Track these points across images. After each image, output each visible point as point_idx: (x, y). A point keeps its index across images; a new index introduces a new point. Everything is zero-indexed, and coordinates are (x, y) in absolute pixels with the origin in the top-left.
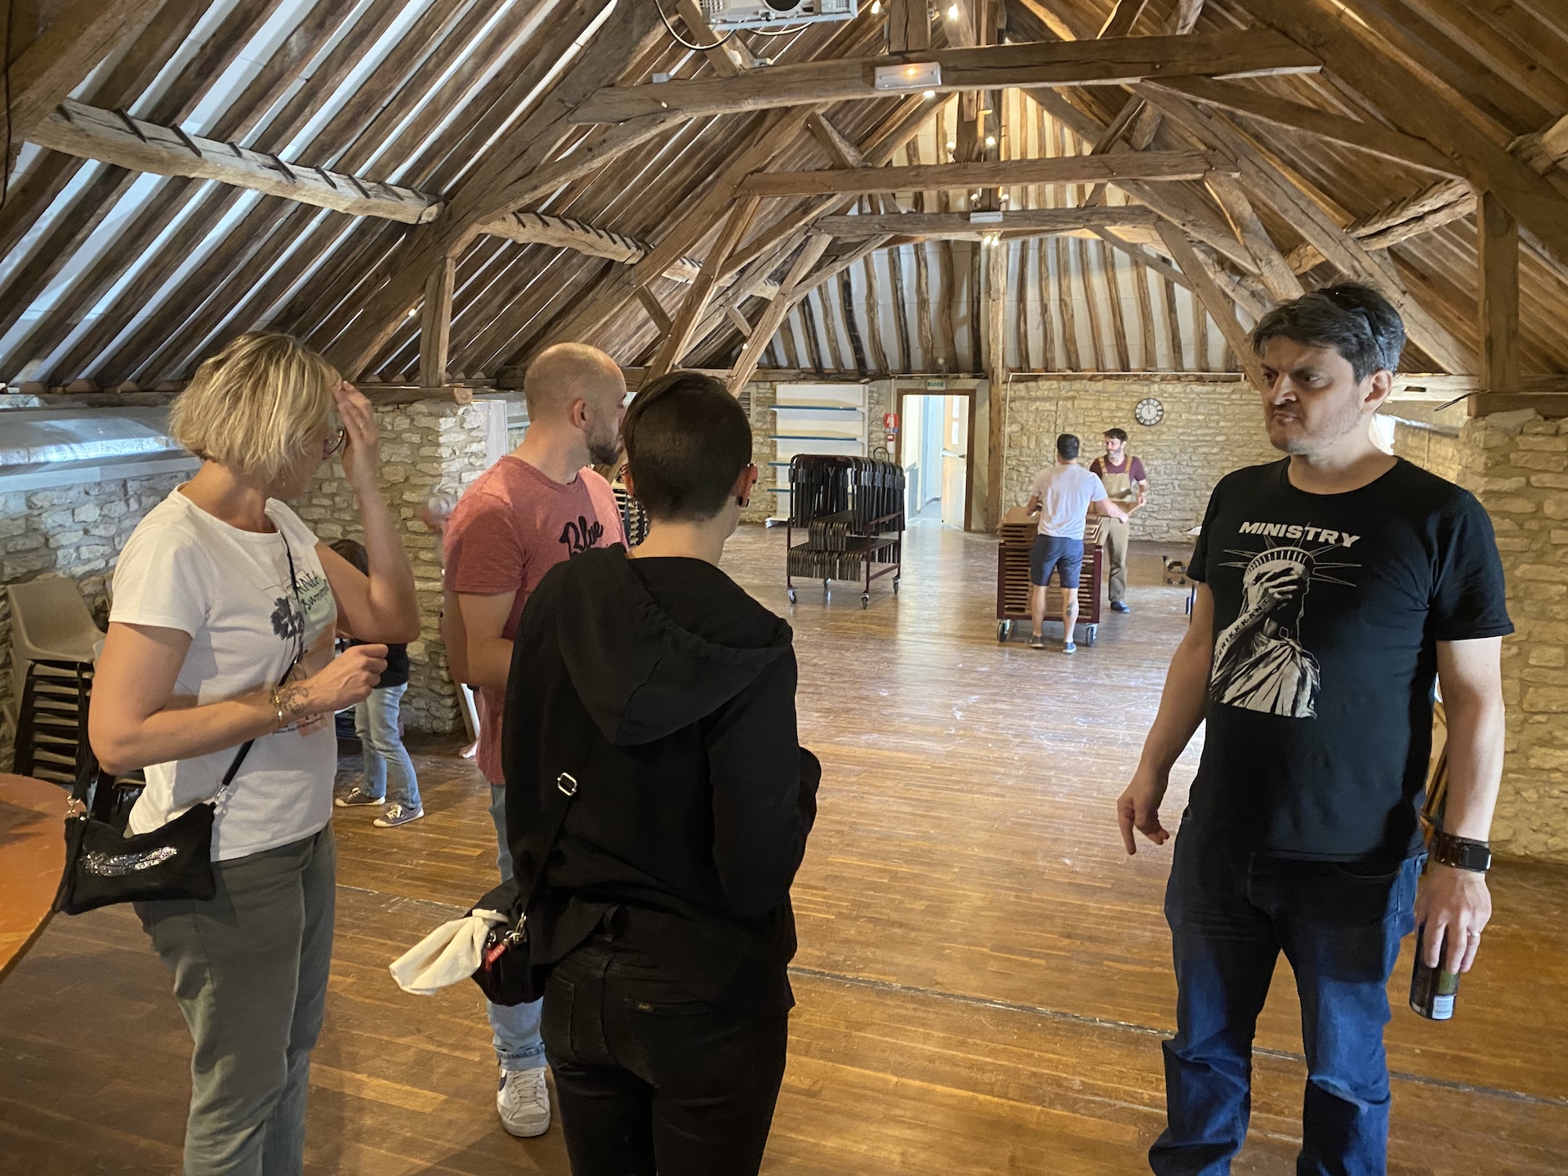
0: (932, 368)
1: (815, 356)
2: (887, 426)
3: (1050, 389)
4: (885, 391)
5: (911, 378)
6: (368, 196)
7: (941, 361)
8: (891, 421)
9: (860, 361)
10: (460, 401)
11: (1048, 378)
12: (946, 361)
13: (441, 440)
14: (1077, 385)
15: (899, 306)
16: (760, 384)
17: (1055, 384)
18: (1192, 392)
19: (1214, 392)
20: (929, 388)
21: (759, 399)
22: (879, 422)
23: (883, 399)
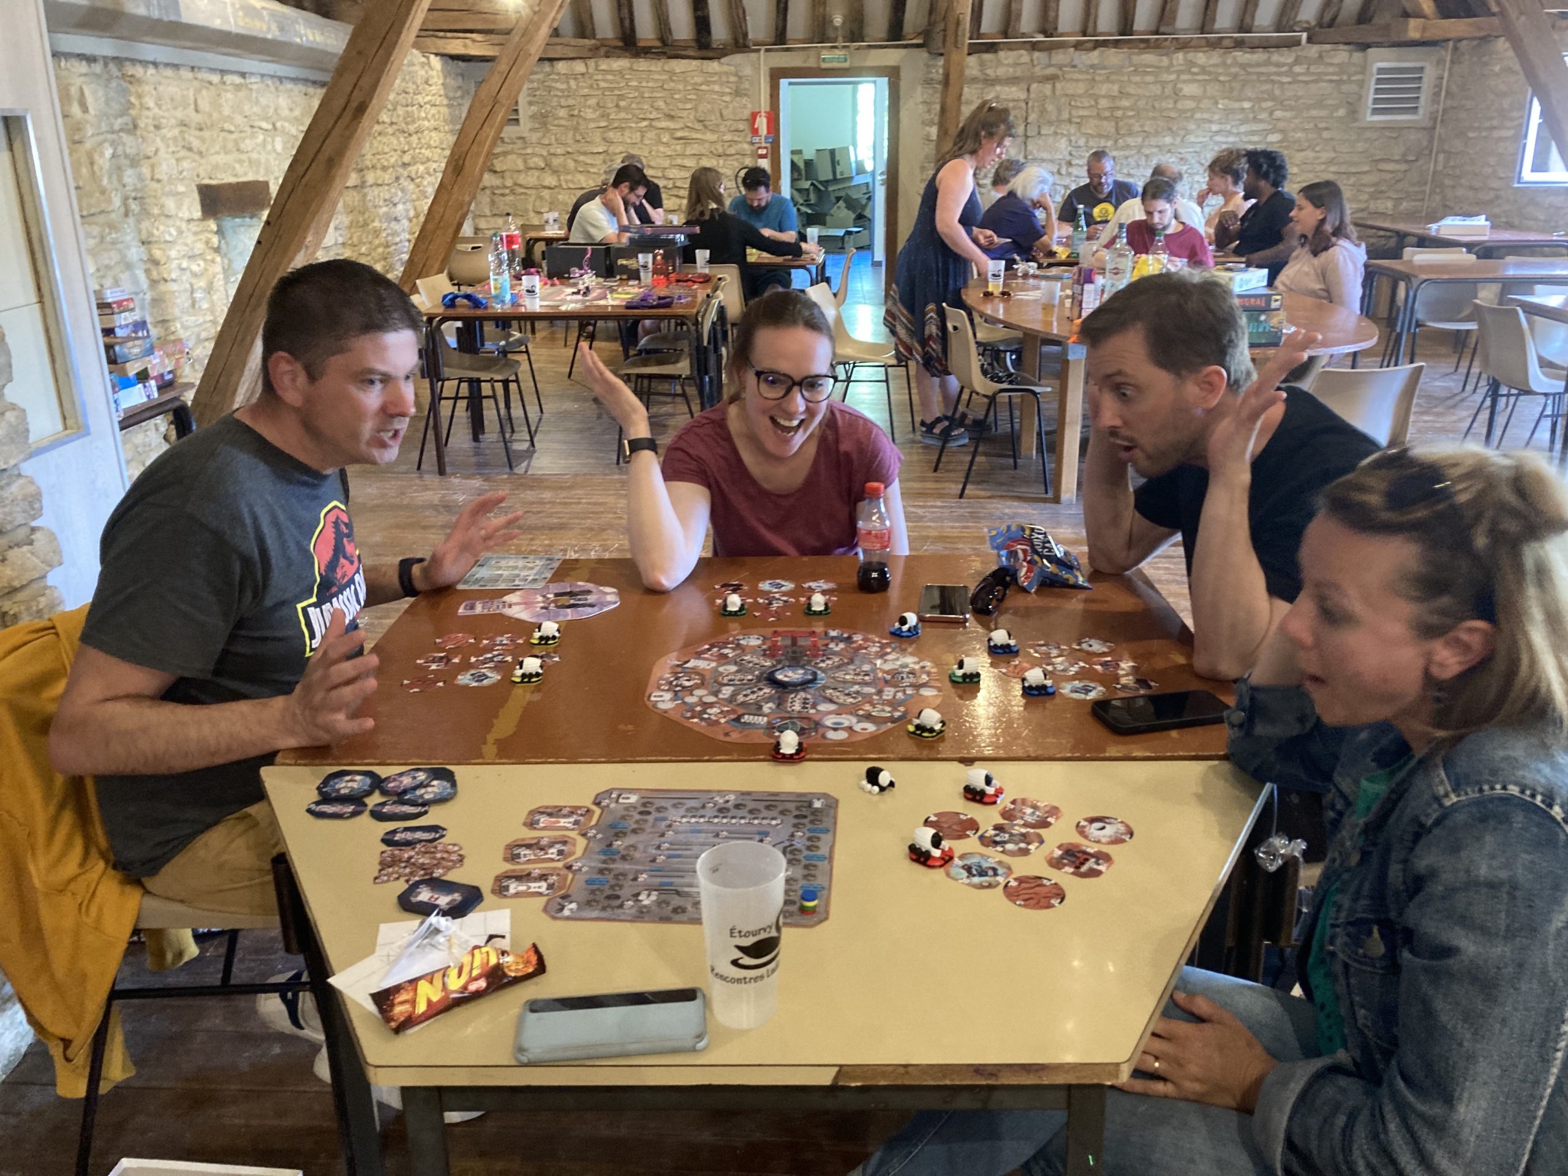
0: (824, 34)
2: (755, 132)
3: (1016, 65)
4: (747, 71)
5: (788, 50)
7: (838, 20)
8: (762, 123)
9: (702, 24)
11: (1010, 47)
12: (844, 19)
14: (1059, 57)
17: (1024, 56)
18: (1235, 63)
19: (1268, 63)
20: (823, 66)
21: (532, 92)
22: (741, 126)
23: (746, 85)
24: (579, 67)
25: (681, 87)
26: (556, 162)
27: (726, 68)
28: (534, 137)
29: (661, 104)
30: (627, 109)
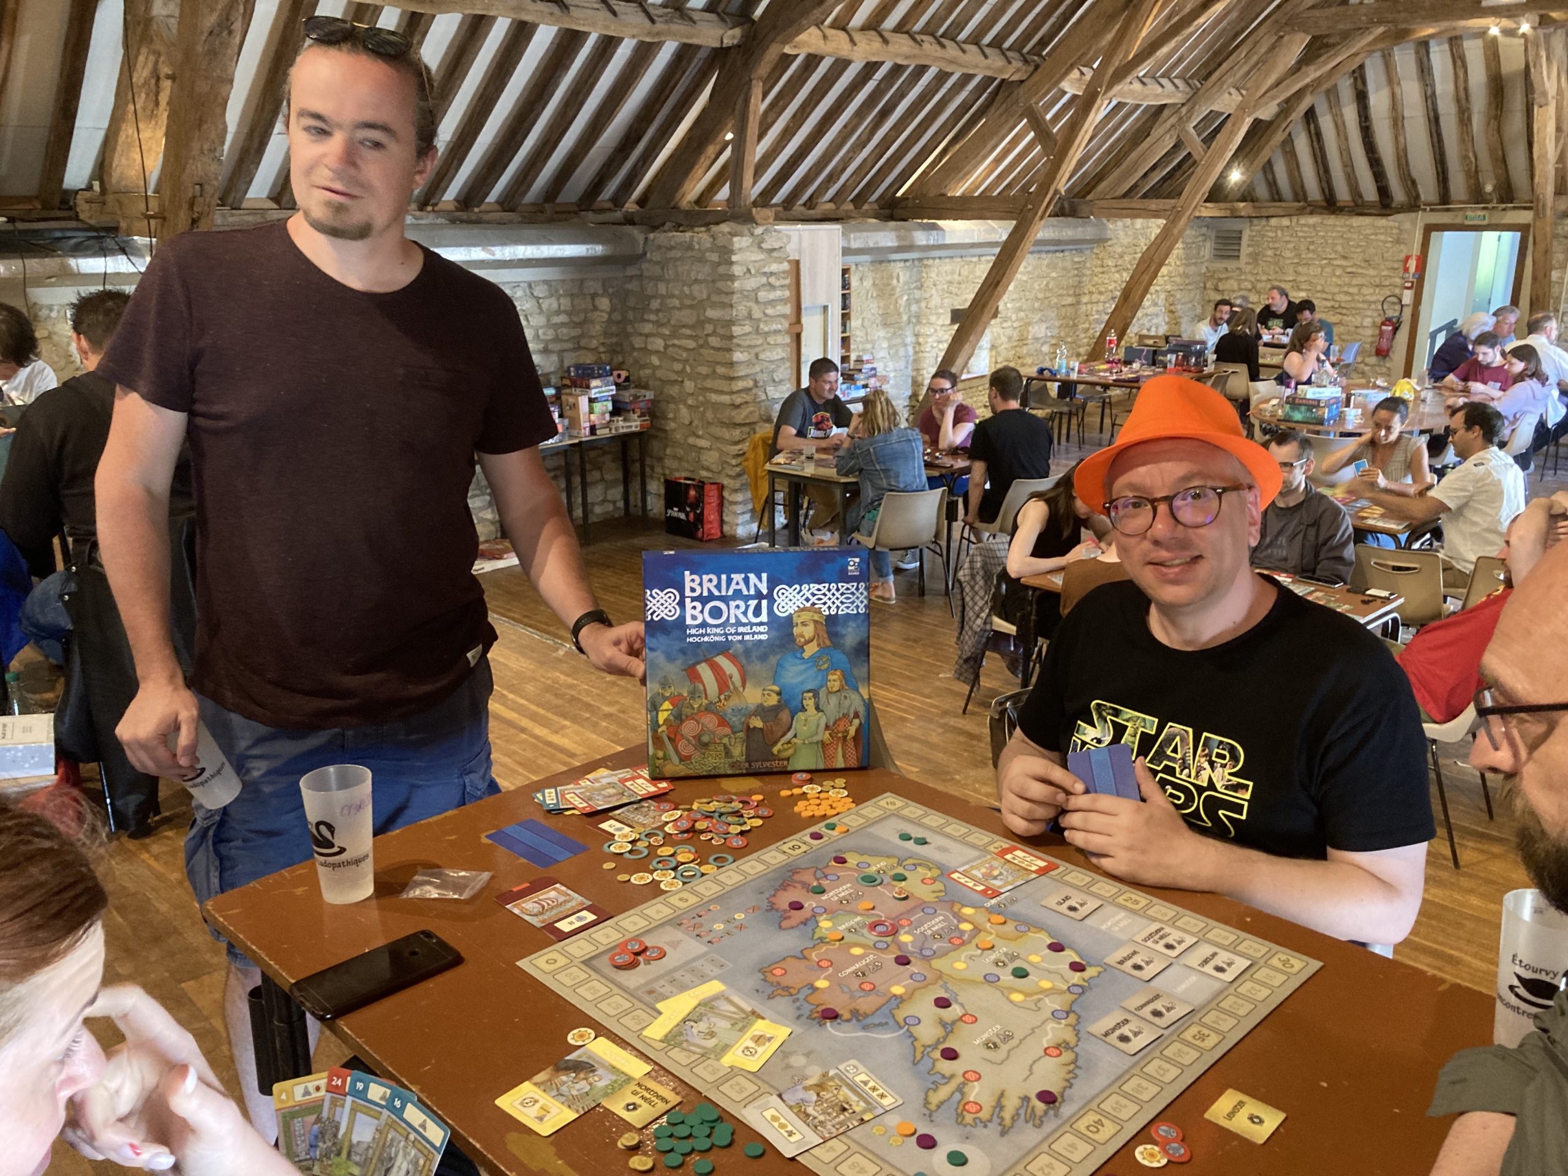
0: (1477, 196)
1: (1325, 185)
2: (1406, 270)
4: (1407, 226)
5: (1448, 210)
6: (653, 21)
7: (1489, 188)
8: (1412, 265)
9: (1383, 191)
10: (759, 221)
12: (1495, 188)
13: (734, 258)
15: (1434, 120)
16: (1255, 221)
20: (1467, 223)
21: (1251, 238)
22: (1396, 266)
23: (1405, 236)
24: (1285, 222)
25: (1355, 236)
26: (1259, 286)
27: (1391, 224)
28: (1248, 268)
29: (1339, 248)
30: (1314, 251)
